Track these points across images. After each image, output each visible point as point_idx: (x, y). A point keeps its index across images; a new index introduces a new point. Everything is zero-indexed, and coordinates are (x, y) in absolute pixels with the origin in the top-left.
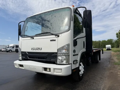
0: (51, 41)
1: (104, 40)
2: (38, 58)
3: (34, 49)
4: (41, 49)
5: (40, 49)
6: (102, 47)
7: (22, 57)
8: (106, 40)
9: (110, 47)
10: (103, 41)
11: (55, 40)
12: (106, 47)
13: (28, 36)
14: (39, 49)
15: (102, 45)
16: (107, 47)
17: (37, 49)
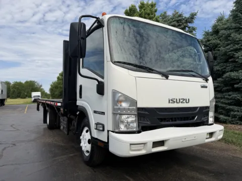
1: (18, 81)
3: (175, 100)
6: (14, 95)
8: (23, 82)
9: (39, 96)
10: (16, 82)
12: (32, 96)
14: (185, 101)
15: (14, 91)
16: (34, 97)
17: (181, 101)
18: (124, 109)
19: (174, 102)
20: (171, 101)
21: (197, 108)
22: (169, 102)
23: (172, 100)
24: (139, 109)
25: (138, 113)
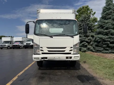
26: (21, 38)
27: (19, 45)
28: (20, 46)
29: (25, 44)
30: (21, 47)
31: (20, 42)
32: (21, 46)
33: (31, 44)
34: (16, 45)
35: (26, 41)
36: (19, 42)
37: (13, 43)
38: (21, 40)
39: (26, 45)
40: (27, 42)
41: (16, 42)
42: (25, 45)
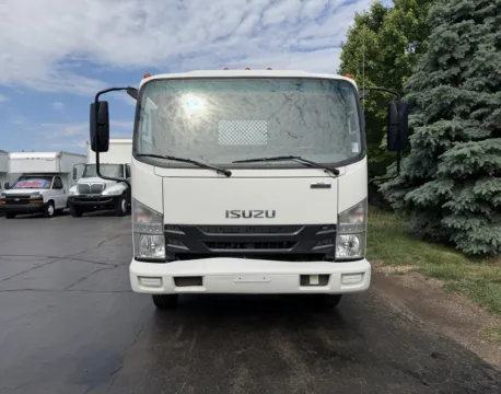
0: (313, 186)
2: (257, 245)
3: (241, 214)
4: (270, 214)
5: (267, 214)
7: (167, 248)
11: (329, 186)
13: (196, 163)
14: (264, 215)
17: (254, 214)
18: (144, 226)
19: (239, 216)
20: (230, 215)
21: (300, 226)
22: (227, 216)
23: (232, 212)
24: (167, 227)
25: (165, 233)
26: (53, 155)
27: (41, 199)
28: (45, 201)
29: (74, 191)
30: (51, 209)
31: (47, 176)
32: (51, 202)
33: (105, 193)
34: (25, 199)
35: (80, 170)
36: (43, 182)
37: (7, 187)
38: (52, 168)
39: (77, 194)
40: (84, 176)
41: (26, 176)
42: (75, 198)
